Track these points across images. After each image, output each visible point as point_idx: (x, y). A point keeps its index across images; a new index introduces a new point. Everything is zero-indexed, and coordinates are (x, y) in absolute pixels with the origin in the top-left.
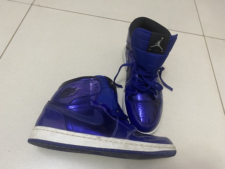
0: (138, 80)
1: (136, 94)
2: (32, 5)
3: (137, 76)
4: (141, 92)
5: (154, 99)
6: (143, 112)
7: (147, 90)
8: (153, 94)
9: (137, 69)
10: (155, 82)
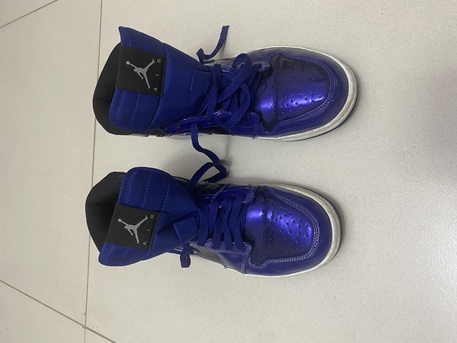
0: (228, 110)
1: (260, 114)
2: (85, 327)
3: (219, 113)
4: (255, 102)
5: (270, 71)
6: (300, 97)
7: (250, 88)
8: (258, 74)
9: (204, 113)
10: (231, 70)
